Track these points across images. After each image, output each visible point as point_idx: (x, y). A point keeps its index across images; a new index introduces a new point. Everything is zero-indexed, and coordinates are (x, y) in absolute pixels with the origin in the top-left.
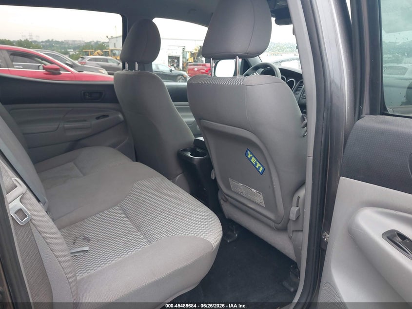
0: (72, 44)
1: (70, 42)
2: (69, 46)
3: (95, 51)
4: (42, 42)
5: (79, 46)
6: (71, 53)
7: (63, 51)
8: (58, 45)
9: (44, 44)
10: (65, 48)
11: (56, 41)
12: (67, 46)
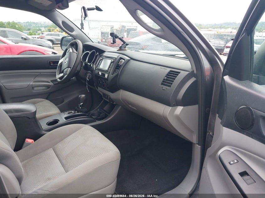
0: (43, 24)
1: (42, 23)
2: (41, 25)
3: (55, 29)
4: (24, 23)
5: (48, 25)
6: (42, 30)
7: (38, 28)
8: (34, 25)
9: (25, 24)
10: (38, 27)
11: (33, 22)
12: (40, 25)
